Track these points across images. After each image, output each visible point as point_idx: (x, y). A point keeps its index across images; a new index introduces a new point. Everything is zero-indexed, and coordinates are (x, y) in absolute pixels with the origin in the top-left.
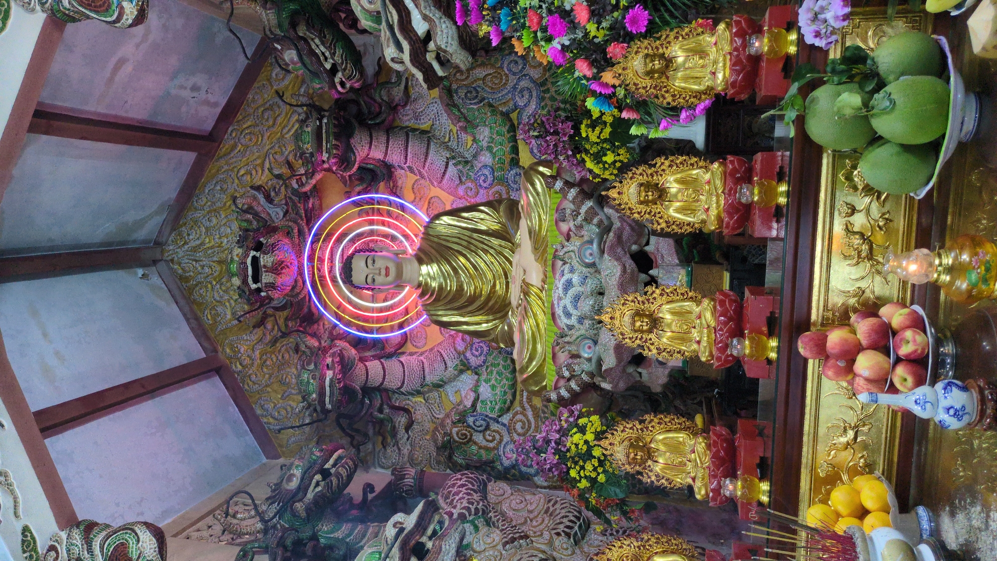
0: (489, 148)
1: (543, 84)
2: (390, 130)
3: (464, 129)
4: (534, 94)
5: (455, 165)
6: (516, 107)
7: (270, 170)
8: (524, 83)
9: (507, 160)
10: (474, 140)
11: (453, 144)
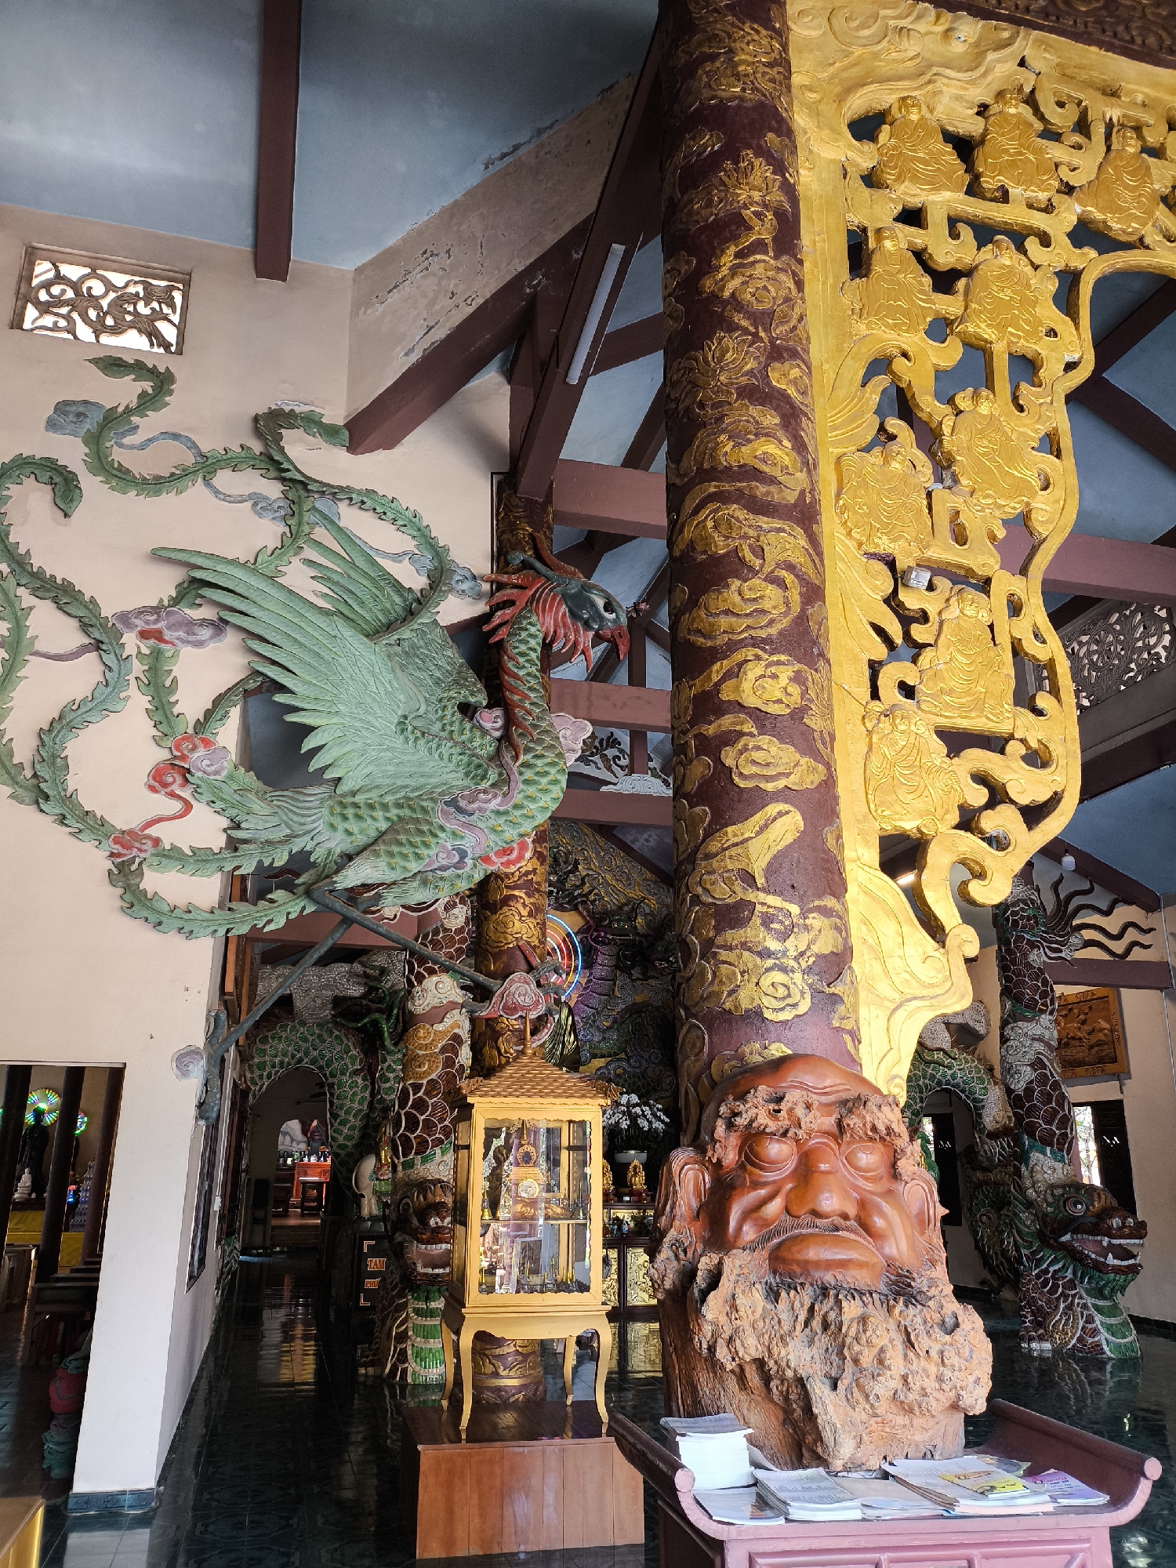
0: (604, 1039)
1: (644, 1078)
2: (617, 967)
3: (615, 1021)
4: (638, 1070)
5: (593, 1015)
6: (629, 1058)
7: (588, 875)
8: (645, 1064)
9: (596, 1051)
10: (608, 1028)
11: (606, 1012)
